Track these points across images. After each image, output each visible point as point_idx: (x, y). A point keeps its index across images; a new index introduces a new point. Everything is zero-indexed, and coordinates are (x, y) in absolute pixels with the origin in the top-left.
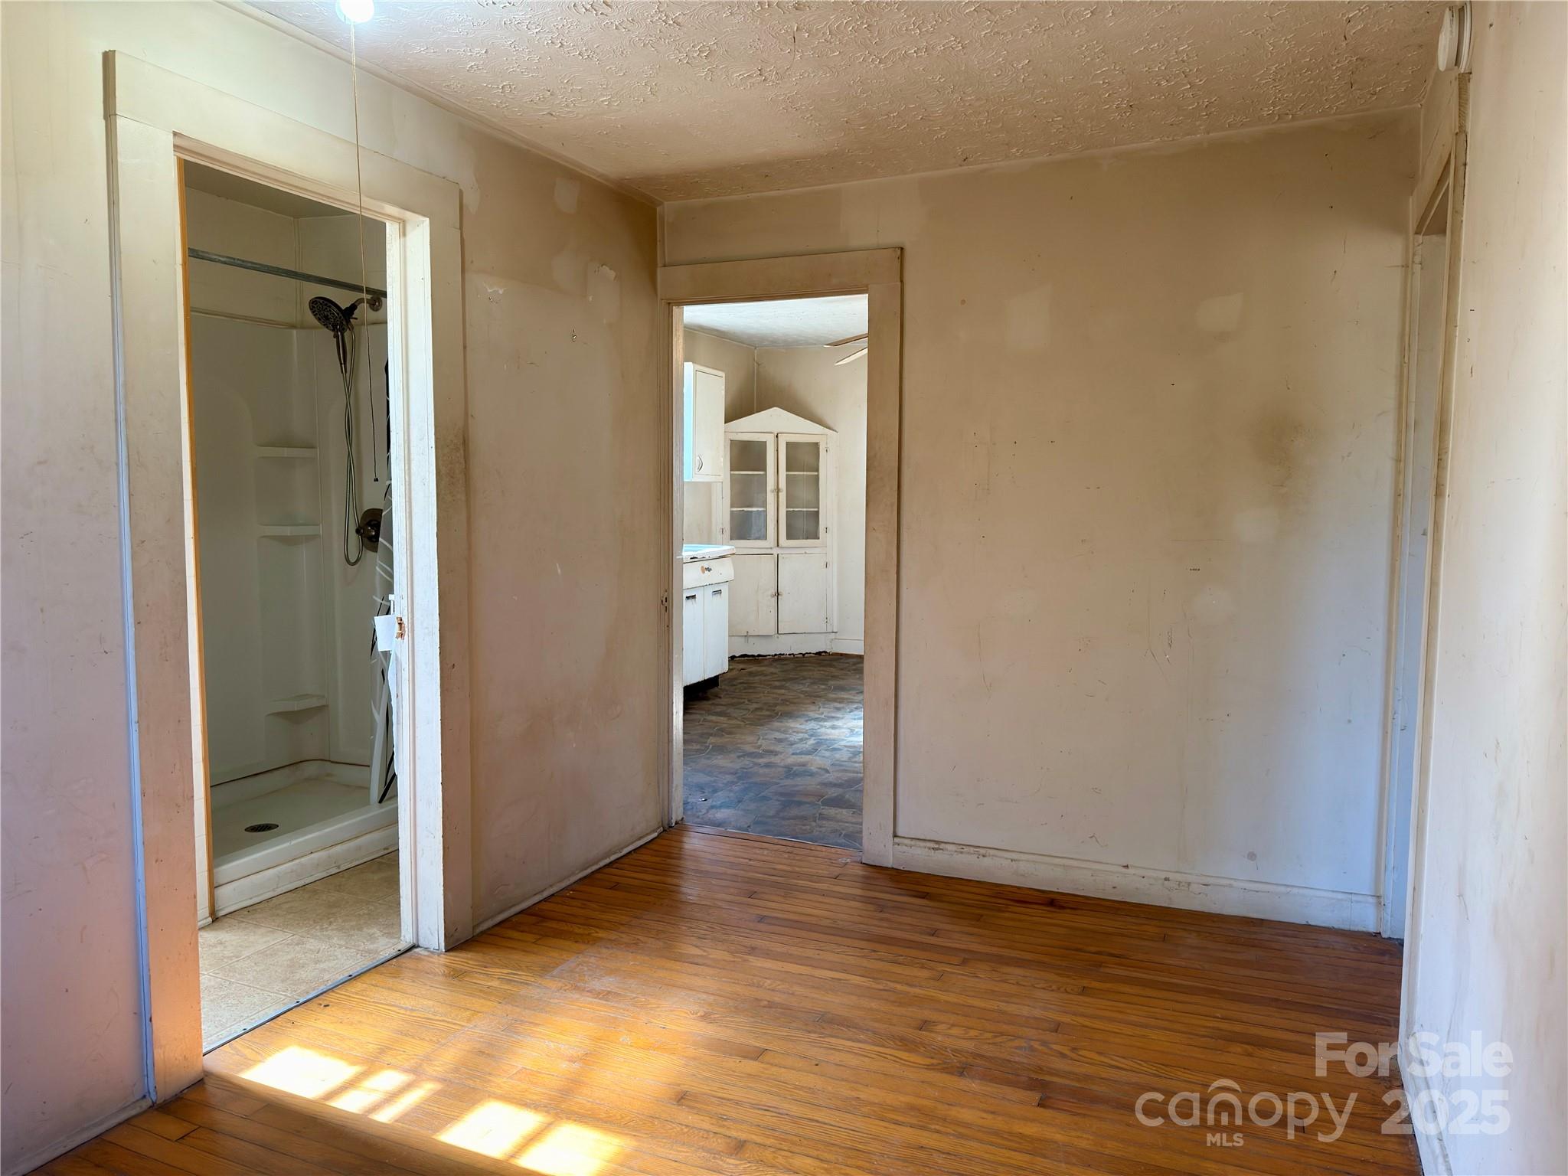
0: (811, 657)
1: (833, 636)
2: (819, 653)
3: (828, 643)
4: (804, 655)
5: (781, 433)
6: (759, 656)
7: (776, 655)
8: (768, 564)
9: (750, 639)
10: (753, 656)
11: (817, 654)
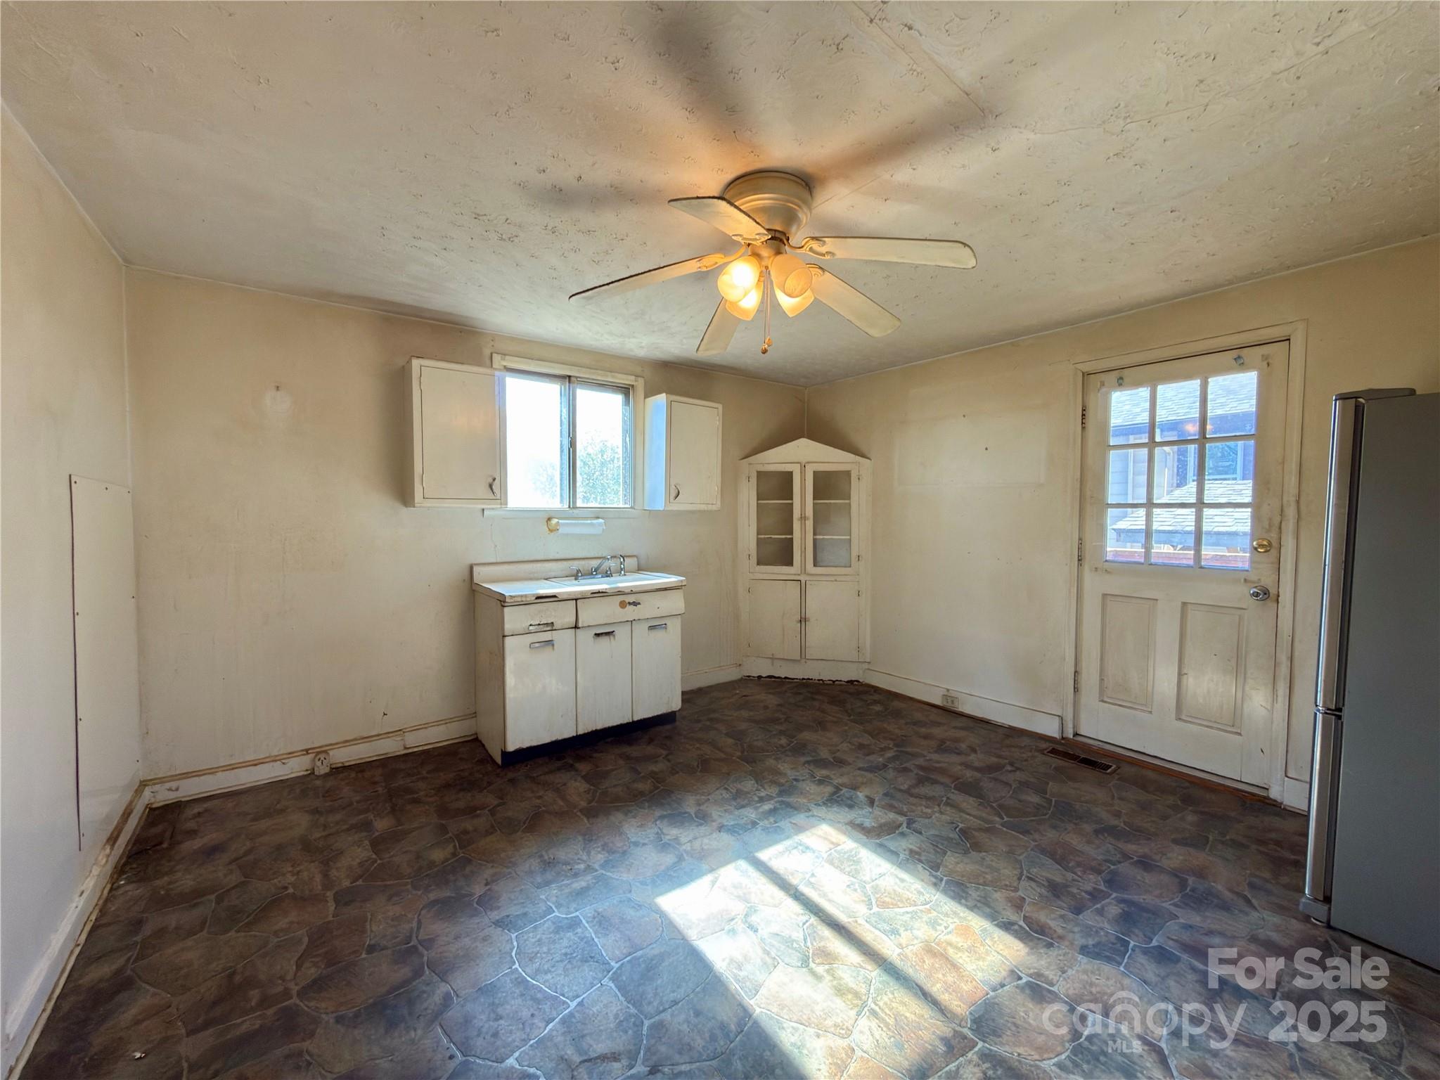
0: (841, 685)
1: (866, 666)
2: (851, 682)
3: (861, 672)
4: (834, 682)
5: (808, 463)
6: (786, 678)
7: (803, 679)
8: (794, 590)
9: (775, 661)
10: (779, 678)
11: (848, 682)
